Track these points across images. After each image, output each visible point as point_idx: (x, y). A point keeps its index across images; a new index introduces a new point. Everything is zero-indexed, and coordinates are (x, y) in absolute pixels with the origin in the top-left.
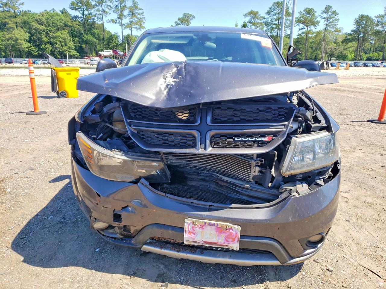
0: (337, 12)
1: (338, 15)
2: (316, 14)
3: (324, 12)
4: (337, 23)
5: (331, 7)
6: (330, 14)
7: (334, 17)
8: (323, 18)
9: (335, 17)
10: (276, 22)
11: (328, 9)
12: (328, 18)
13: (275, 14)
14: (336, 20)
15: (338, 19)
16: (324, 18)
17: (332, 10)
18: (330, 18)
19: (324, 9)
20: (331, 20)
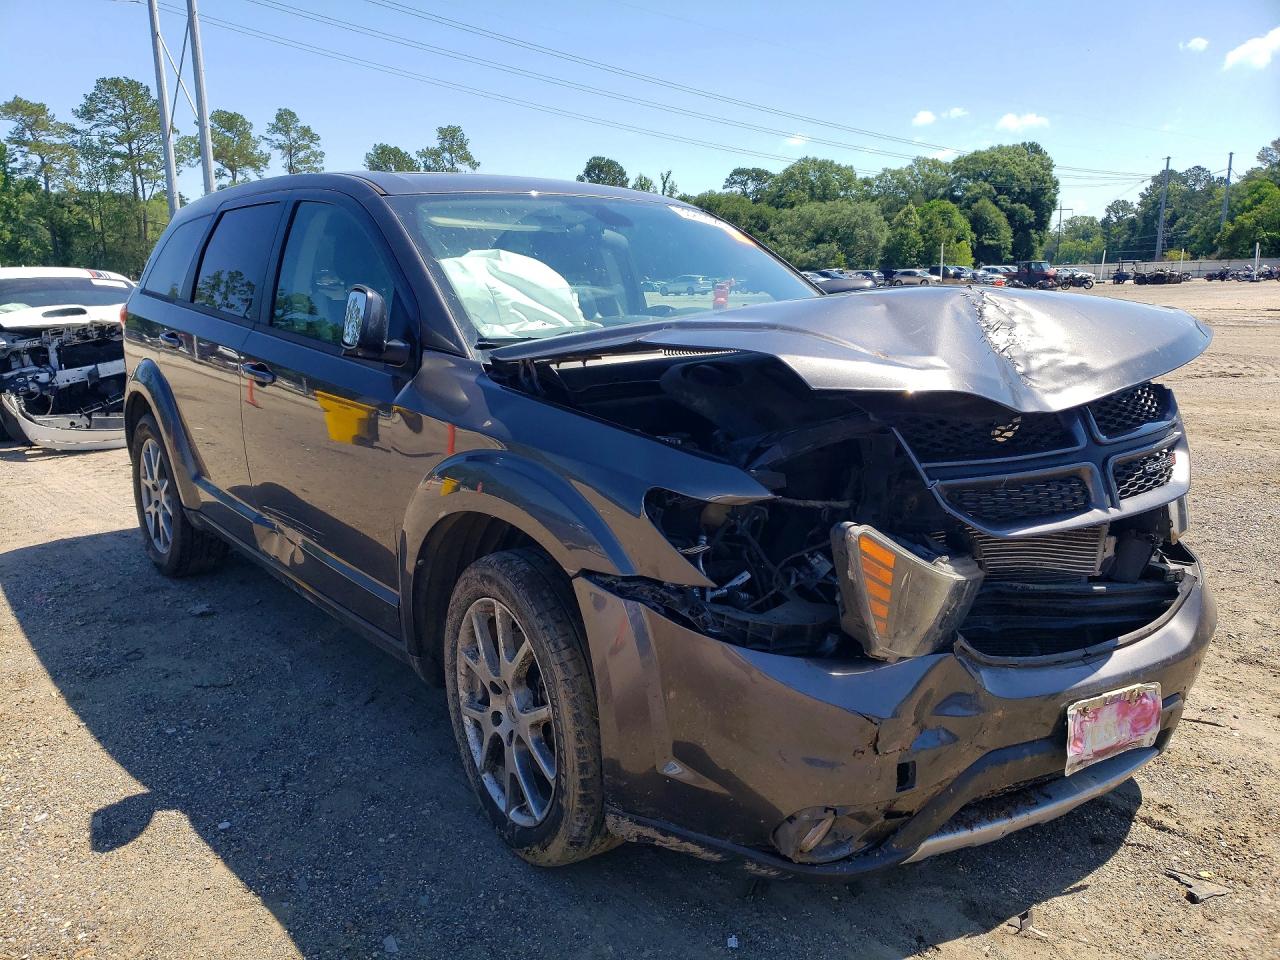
0: (314, 130)
1: (319, 142)
2: (254, 133)
3: (275, 129)
4: (321, 165)
5: (292, 115)
6: (293, 135)
7: (309, 148)
8: (277, 148)
9: (312, 145)
10: (123, 149)
11: (285, 120)
12: (290, 148)
13: (114, 121)
14: (314, 154)
15: (322, 154)
16: (280, 147)
17: (300, 125)
18: (299, 149)
19: (274, 121)
20: (301, 154)
